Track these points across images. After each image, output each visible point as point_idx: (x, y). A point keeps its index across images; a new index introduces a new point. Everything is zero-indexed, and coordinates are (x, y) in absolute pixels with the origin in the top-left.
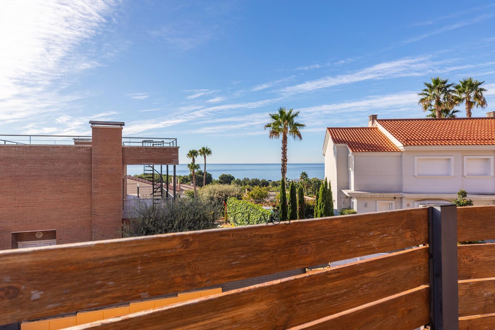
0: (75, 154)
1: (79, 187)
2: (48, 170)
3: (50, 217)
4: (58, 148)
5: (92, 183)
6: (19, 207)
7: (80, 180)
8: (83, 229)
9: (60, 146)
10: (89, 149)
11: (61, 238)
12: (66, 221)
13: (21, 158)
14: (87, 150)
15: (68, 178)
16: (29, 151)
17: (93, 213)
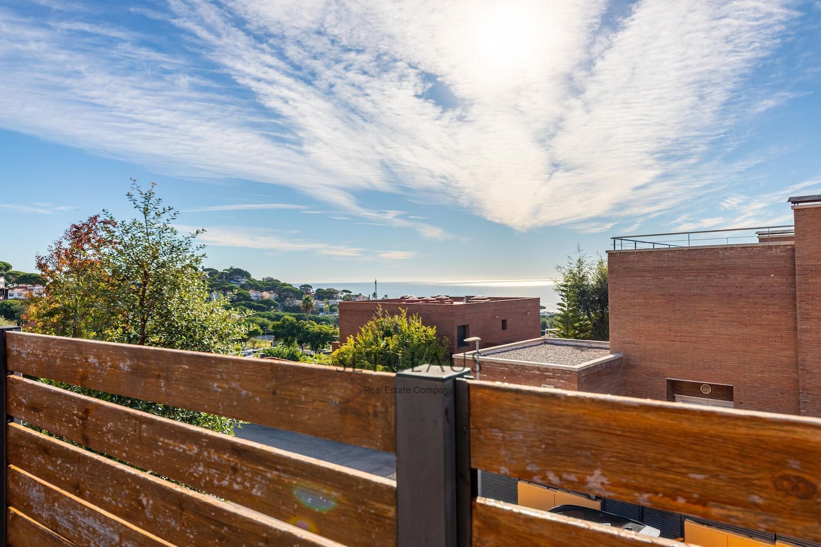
0: (763, 258)
1: (771, 317)
2: (717, 286)
3: (722, 363)
4: (732, 250)
5: (798, 312)
6: (675, 341)
7: (774, 305)
8: (782, 394)
9: (736, 246)
10: (789, 249)
11: (741, 401)
12: (750, 374)
13: (677, 268)
14: (785, 252)
15: (751, 301)
16: (688, 257)
17: (801, 367)
